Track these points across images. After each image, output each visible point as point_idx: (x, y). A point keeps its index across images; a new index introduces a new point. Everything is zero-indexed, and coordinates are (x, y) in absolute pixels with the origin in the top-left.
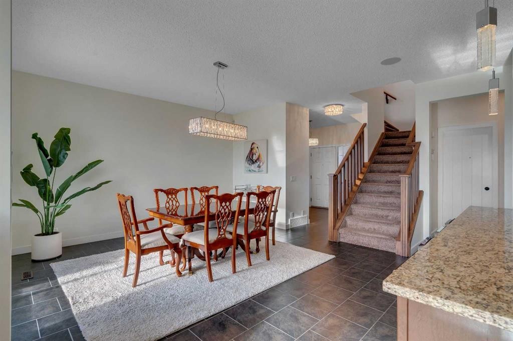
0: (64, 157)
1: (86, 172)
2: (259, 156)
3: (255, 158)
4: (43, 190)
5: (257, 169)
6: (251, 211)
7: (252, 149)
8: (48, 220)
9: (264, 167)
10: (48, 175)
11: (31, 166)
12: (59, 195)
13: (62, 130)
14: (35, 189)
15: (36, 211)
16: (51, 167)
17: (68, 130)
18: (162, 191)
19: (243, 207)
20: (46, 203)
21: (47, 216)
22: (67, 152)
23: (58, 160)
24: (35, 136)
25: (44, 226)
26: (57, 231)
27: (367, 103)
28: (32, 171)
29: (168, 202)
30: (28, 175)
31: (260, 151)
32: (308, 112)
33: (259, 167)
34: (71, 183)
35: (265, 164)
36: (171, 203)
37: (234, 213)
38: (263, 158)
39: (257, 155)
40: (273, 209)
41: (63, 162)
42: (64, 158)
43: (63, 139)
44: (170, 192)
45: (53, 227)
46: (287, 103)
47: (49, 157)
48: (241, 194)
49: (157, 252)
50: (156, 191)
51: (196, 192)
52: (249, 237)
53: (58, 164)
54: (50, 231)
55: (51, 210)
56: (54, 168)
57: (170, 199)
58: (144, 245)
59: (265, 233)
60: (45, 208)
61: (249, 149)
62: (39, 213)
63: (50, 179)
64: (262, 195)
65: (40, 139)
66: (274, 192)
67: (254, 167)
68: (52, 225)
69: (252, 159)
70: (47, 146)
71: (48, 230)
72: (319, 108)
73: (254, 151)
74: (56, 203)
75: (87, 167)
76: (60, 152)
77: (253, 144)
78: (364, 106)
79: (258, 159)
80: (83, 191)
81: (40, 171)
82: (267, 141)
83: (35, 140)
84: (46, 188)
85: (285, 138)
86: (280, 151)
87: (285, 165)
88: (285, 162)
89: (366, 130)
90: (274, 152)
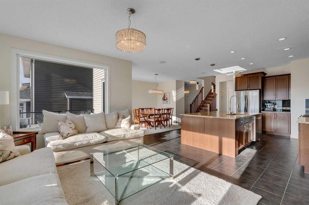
3: (165, 98)
5: (166, 102)
6: (165, 114)
7: (164, 96)
9: (168, 102)
19: (163, 113)
31: (167, 96)
32: (184, 83)
37: (161, 114)
38: (168, 98)
40: (171, 114)
44: (142, 109)
46: (176, 81)
48: (163, 109)
51: (149, 109)
52: (164, 121)
58: (140, 121)
59: (169, 120)
64: (168, 110)
66: (171, 109)
67: (165, 102)
69: (164, 99)
72: (188, 81)
73: (165, 96)
77: (165, 94)
78: (203, 81)
82: (170, 93)
85: (175, 92)
86: (175, 96)
87: (176, 101)
88: (176, 100)
89: (203, 89)
90: (172, 96)
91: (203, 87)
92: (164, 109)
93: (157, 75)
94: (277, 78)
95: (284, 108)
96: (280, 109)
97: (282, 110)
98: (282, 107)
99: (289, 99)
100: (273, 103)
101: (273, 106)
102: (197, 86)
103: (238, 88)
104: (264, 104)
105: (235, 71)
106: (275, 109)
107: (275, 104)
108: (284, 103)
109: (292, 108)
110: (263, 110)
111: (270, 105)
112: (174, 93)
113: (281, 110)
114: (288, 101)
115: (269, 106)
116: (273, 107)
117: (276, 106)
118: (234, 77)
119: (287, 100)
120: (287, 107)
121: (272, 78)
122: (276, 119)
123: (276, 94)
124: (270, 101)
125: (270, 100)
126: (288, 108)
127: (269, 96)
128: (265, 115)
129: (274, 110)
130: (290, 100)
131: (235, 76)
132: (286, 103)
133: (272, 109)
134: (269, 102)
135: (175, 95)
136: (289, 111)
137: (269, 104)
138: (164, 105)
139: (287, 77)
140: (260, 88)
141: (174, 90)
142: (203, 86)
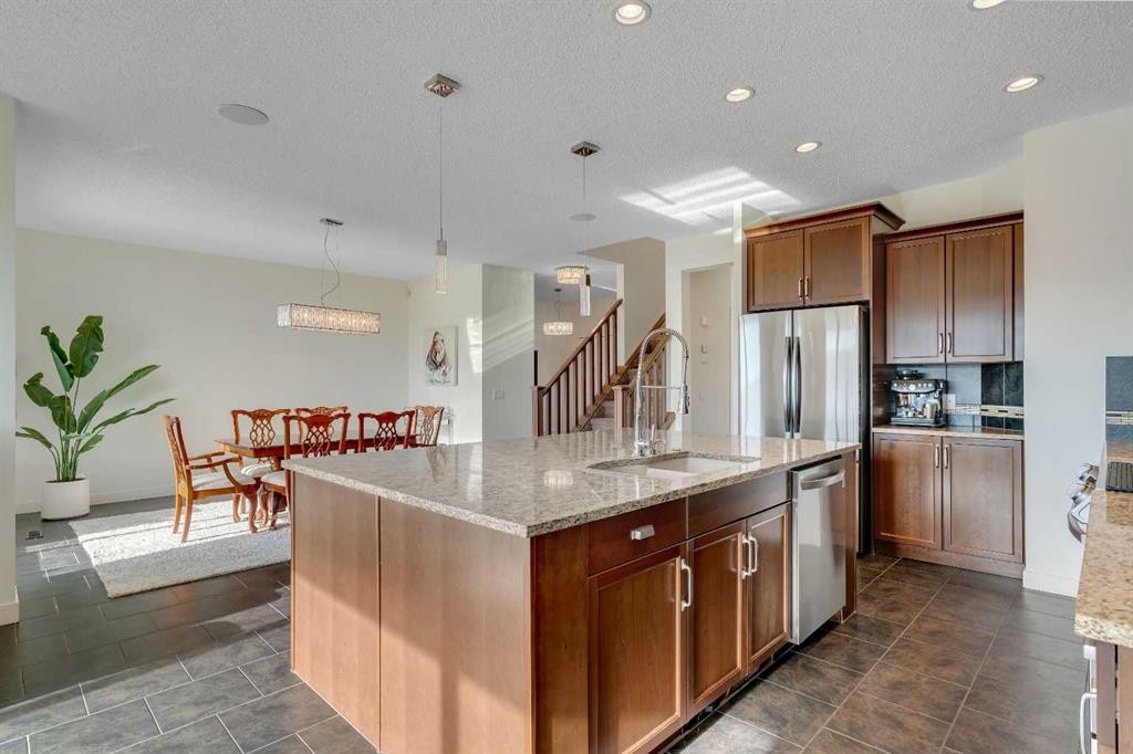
0: (92, 360)
1: (129, 384)
2: (445, 355)
3: (439, 359)
4: (59, 413)
5: (441, 378)
7: (435, 343)
8: (67, 459)
9: (451, 375)
10: (67, 390)
11: (40, 375)
12: (86, 419)
13: (88, 319)
14: (46, 412)
15: (49, 445)
16: (72, 377)
17: (99, 320)
18: (244, 412)
20: (63, 433)
21: (65, 453)
22: (98, 354)
23: (83, 366)
24: (45, 331)
25: (61, 469)
26: (83, 476)
27: (622, 265)
28: (42, 383)
29: (255, 431)
30: (35, 389)
31: (447, 348)
32: (532, 279)
33: (445, 374)
34: (105, 402)
35: (453, 370)
36: (259, 431)
38: (451, 359)
39: (442, 353)
41: (91, 370)
42: (93, 363)
43: (92, 333)
44: (260, 416)
45: (75, 470)
46: (484, 265)
47: (69, 362)
48: (345, 416)
49: (226, 503)
50: (235, 413)
53: (82, 374)
54: (71, 477)
55: (73, 442)
56: (76, 379)
57: (258, 426)
58: (198, 486)
60: (62, 439)
61: (432, 343)
62: (52, 449)
63: (71, 395)
65: (53, 335)
66: (411, 414)
67: (437, 375)
68: (74, 466)
69: (435, 361)
70: (65, 346)
71: (67, 474)
72: (548, 270)
73: (438, 347)
74: (79, 433)
75: (131, 376)
76: (86, 353)
77: (436, 333)
78: (619, 269)
79: (443, 361)
80: (123, 416)
81: (53, 383)
82: (457, 329)
83: (46, 337)
84: (64, 409)
85: (481, 322)
86: (477, 346)
87: (481, 371)
88: (481, 366)
89: (620, 311)
90: (467, 347)
91: (620, 302)
92: (362, 417)
93: (333, 228)
94: (954, 242)
95: (993, 411)
96: (974, 416)
97: (983, 418)
98: (983, 403)
99: (1017, 359)
100: (936, 382)
101: (932, 400)
102: (586, 292)
103: (760, 301)
104: (890, 384)
105: (744, 206)
106: (947, 416)
107: (944, 387)
108: (992, 382)
109: (1030, 411)
110: (885, 421)
111: (918, 394)
112: (474, 333)
113: (978, 422)
114: (1013, 373)
115: (917, 399)
116: (932, 406)
117: (951, 398)
118: (739, 238)
119: (1008, 364)
120: (1007, 404)
121: (930, 241)
122: (946, 472)
123: (949, 330)
124: (921, 370)
125: (920, 365)
126: (1011, 412)
127: (912, 342)
128: (892, 446)
129: (942, 420)
130: (1020, 363)
131: (746, 232)
132: (1002, 378)
133: (928, 412)
134: (916, 377)
135: (480, 342)
136: (1016, 425)
137: (912, 388)
138: (434, 389)
139: (1005, 229)
140: (867, 295)
141: (474, 317)
142: (620, 295)
